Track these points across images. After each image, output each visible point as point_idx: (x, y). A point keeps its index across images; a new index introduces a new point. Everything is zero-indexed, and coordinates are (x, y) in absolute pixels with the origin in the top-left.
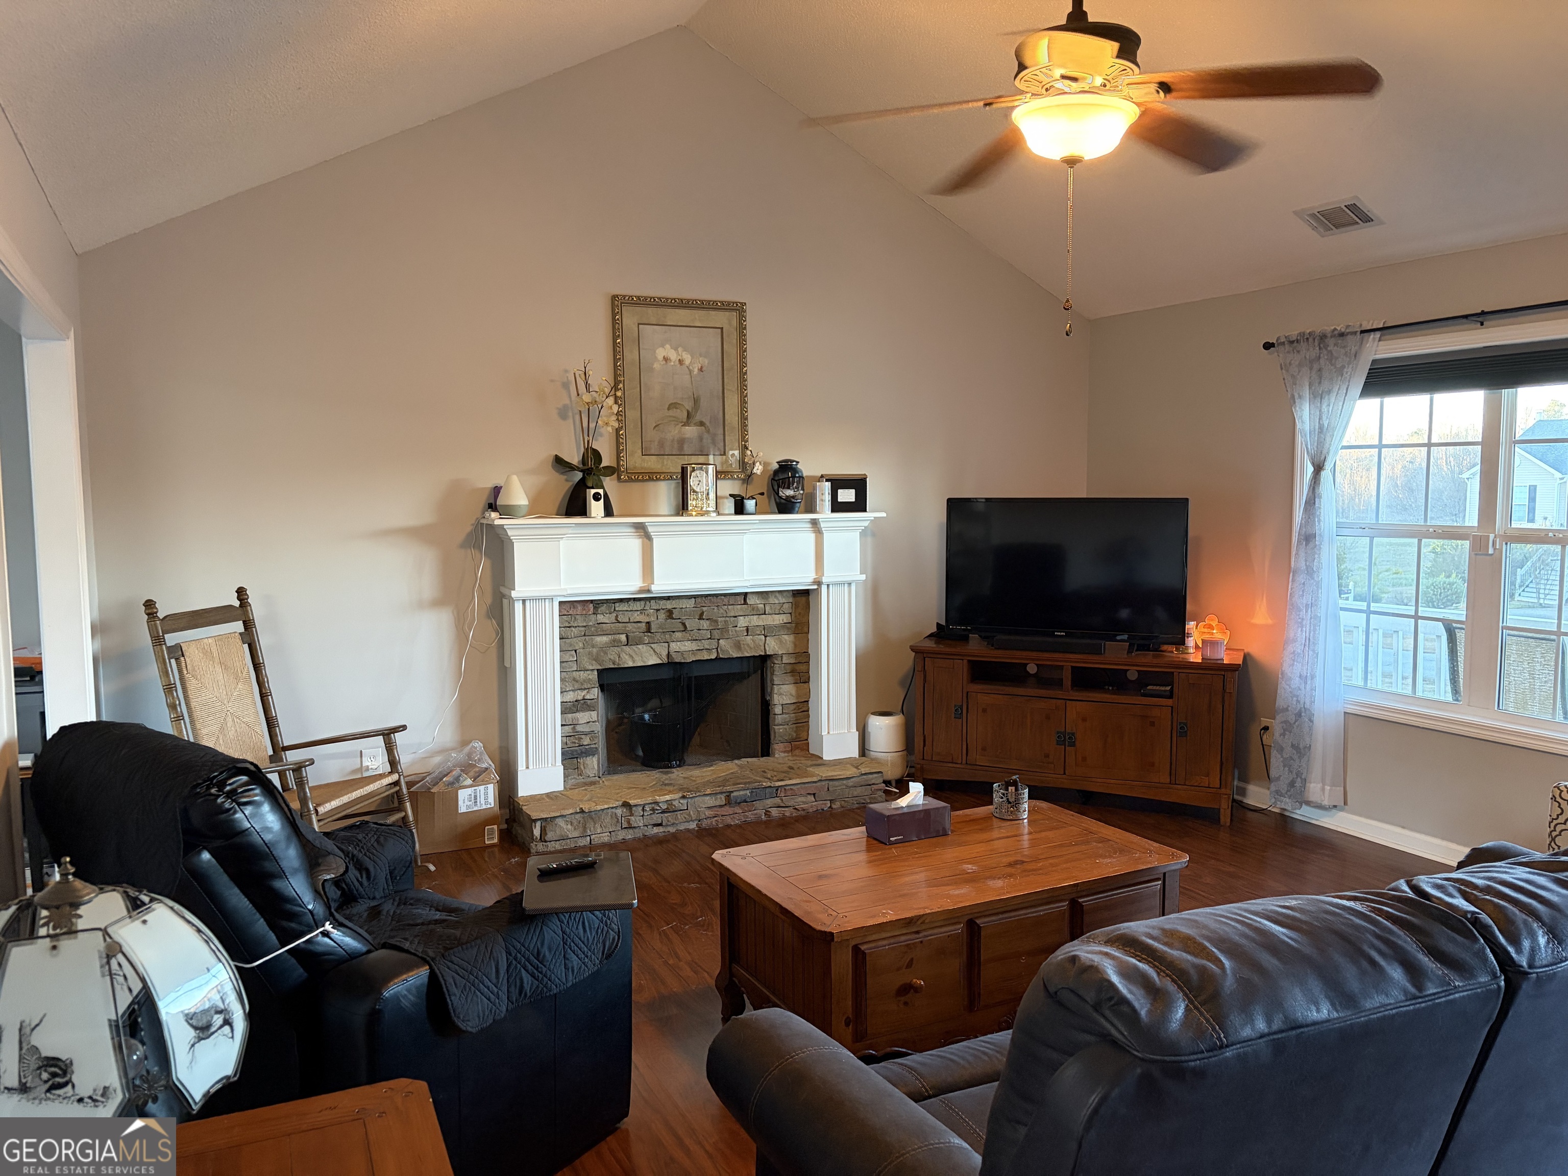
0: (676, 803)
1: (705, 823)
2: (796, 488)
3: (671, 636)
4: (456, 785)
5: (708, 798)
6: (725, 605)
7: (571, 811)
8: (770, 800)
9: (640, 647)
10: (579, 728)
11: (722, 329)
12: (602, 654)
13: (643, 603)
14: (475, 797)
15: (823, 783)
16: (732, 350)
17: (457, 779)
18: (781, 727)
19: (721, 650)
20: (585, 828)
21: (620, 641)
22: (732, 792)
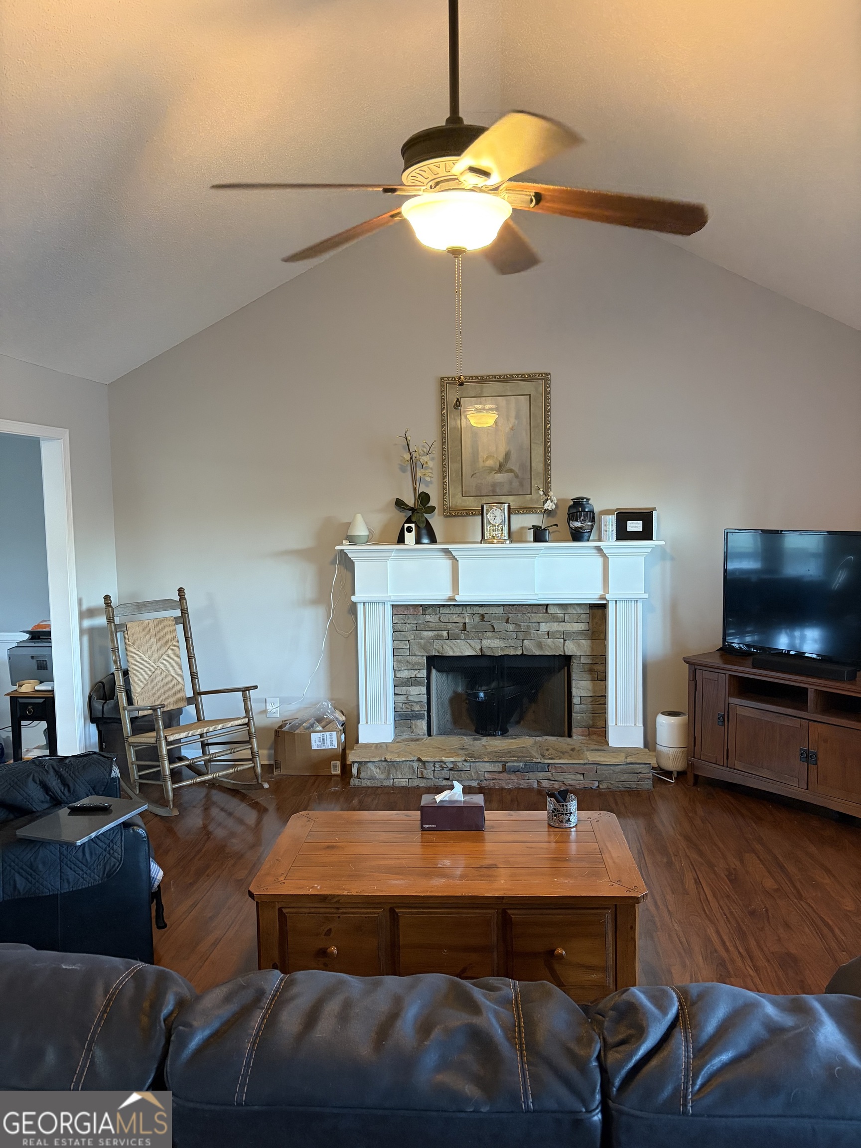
0: (460, 765)
1: (484, 784)
2: (583, 520)
3: (483, 634)
4: (311, 728)
5: (488, 764)
6: (529, 613)
7: (377, 759)
8: (542, 773)
9: (458, 641)
10: (410, 698)
11: (530, 395)
12: (429, 645)
13: (461, 608)
14: (323, 739)
15: (592, 766)
16: (539, 412)
17: (312, 726)
18: (579, 715)
19: (525, 648)
20: (389, 773)
21: (443, 637)
22: (507, 762)
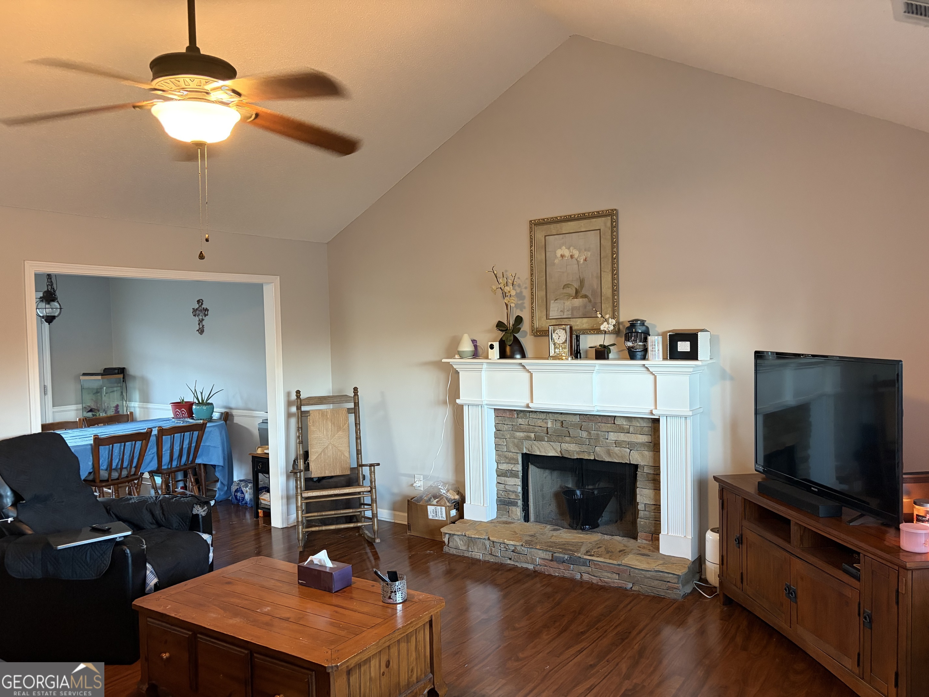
0: (519, 548)
2: (634, 341)
3: (562, 439)
4: (429, 502)
5: (541, 552)
6: (600, 423)
8: (584, 567)
9: (543, 443)
10: (507, 487)
11: (600, 230)
12: (520, 444)
13: (545, 414)
14: (436, 511)
15: (625, 568)
16: (607, 244)
17: (430, 500)
18: (643, 520)
19: (596, 454)
20: (468, 546)
21: (531, 438)
22: (555, 553)
